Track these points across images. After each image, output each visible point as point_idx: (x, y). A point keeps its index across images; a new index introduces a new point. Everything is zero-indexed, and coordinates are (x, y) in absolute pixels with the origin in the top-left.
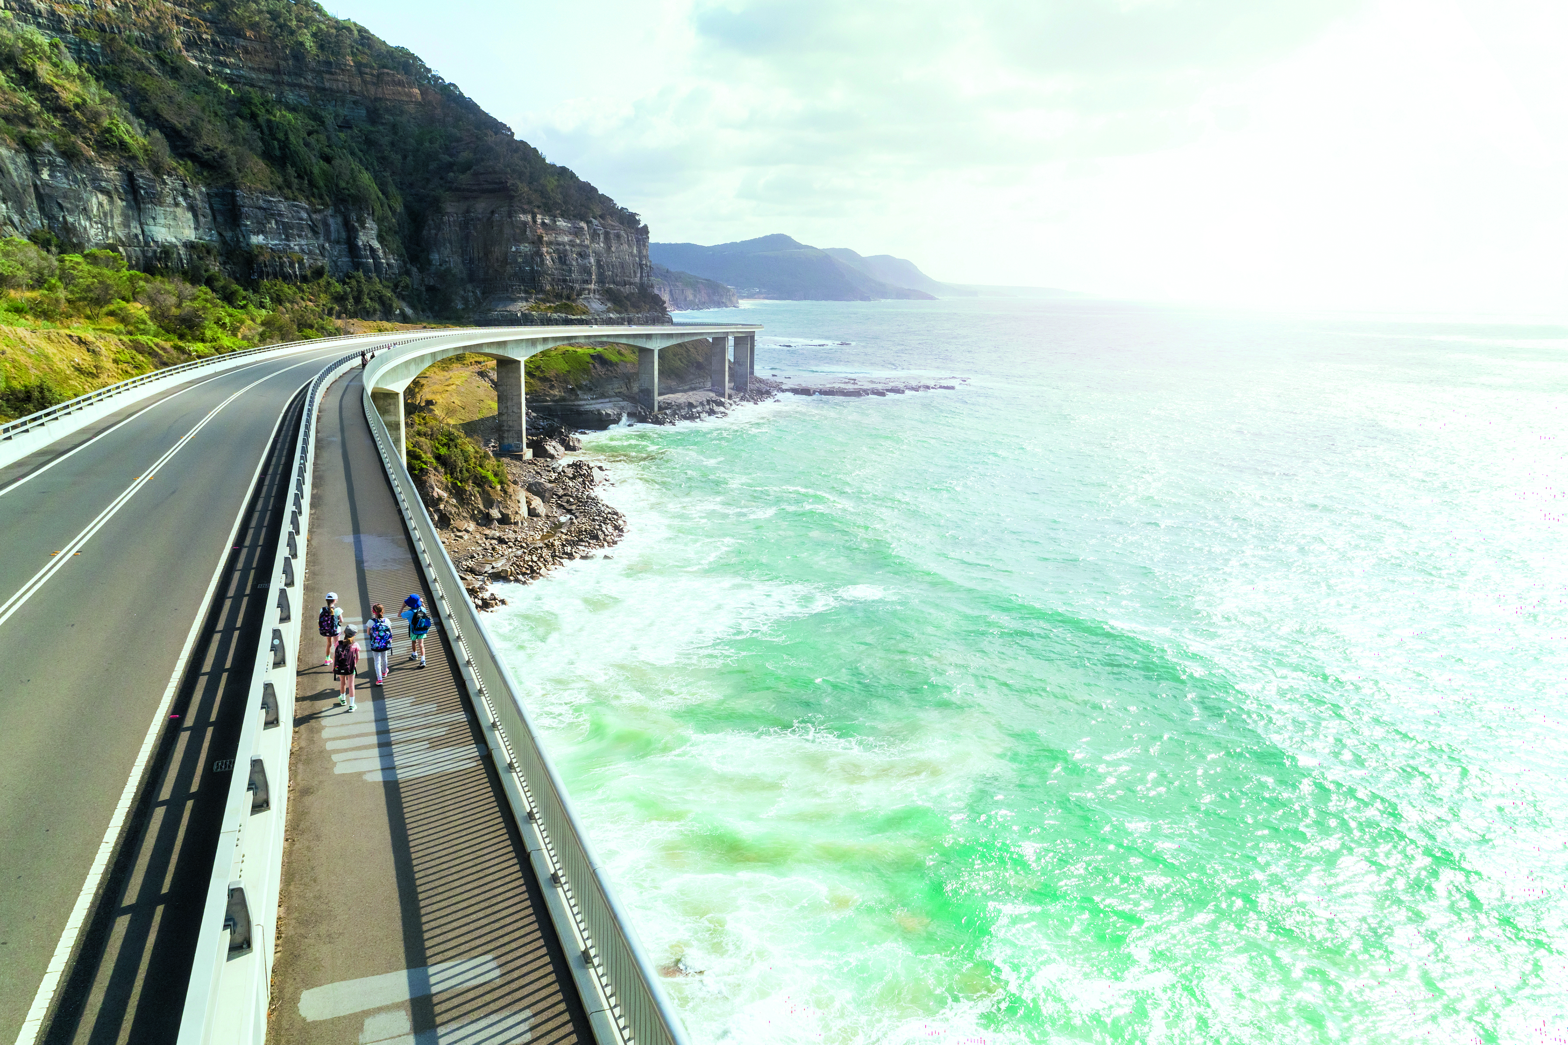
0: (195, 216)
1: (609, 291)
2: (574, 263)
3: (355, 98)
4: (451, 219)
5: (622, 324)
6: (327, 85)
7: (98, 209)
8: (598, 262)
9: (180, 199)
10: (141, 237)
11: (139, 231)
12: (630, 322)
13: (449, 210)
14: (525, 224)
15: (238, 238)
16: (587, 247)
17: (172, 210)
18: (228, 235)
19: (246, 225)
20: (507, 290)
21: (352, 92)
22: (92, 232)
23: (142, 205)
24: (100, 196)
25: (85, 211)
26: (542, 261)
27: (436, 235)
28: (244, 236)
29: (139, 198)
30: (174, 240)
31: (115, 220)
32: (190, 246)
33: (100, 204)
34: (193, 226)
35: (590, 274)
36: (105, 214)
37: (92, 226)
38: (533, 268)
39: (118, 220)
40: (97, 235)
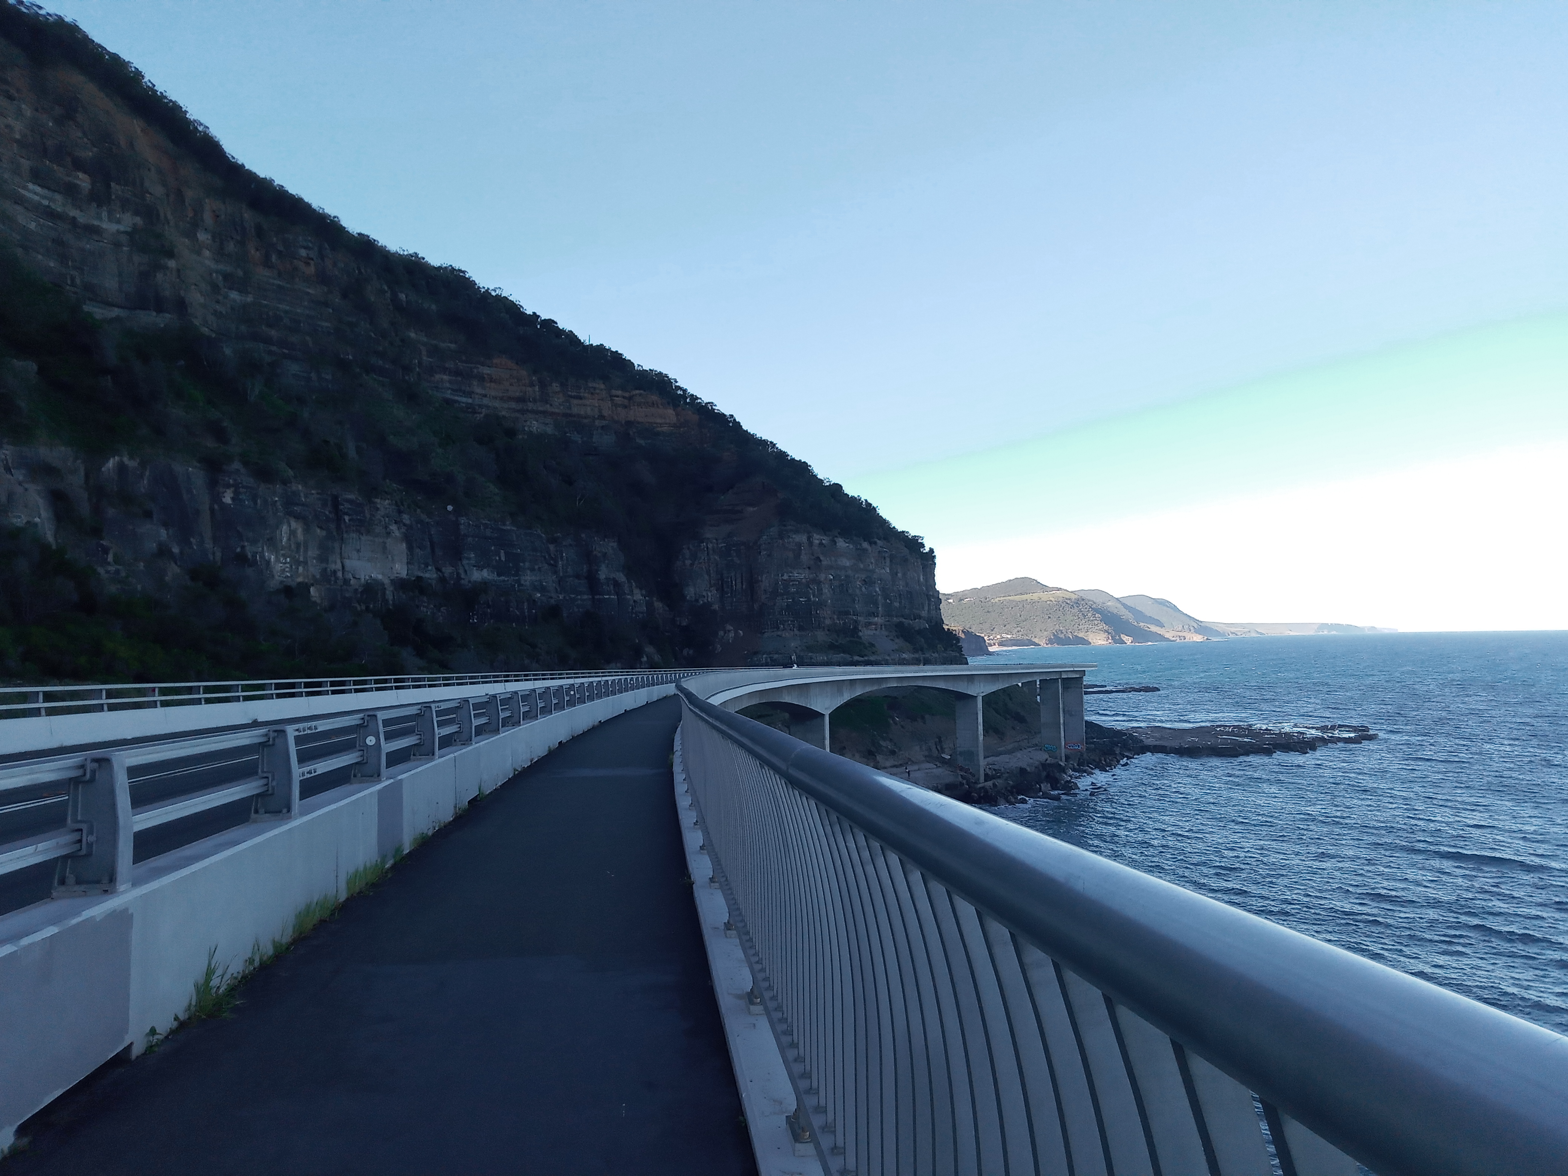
0: (410, 548)
1: (900, 627)
2: (858, 591)
3: (604, 423)
4: (710, 546)
5: (918, 664)
6: (575, 410)
7: (289, 539)
8: (883, 589)
9: (394, 527)
10: (340, 574)
11: (339, 566)
12: (927, 662)
13: (708, 535)
14: (799, 545)
15: (458, 574)
16: (873, 571)
17: (381, 540)
18: (448, 570)
19: (469, 559)
20: (778, 628)
21: (602, 417)
22: (279, 567)
23: (345, 535)
24: (294, 524)
25: (272, 542)
26: (820, 590)
27: (692, 565)
28: (466, 571)
29: (343, 526)
30: (380, 577)
31: (310, 553)
32: (401, 584)
33: (293, 533)
34: (405, 560)
35: (876, 604)
36: (298, 545)
37: (277, 560)
38: (809, 599)
39: (313, 552)
40: (283, 571)
